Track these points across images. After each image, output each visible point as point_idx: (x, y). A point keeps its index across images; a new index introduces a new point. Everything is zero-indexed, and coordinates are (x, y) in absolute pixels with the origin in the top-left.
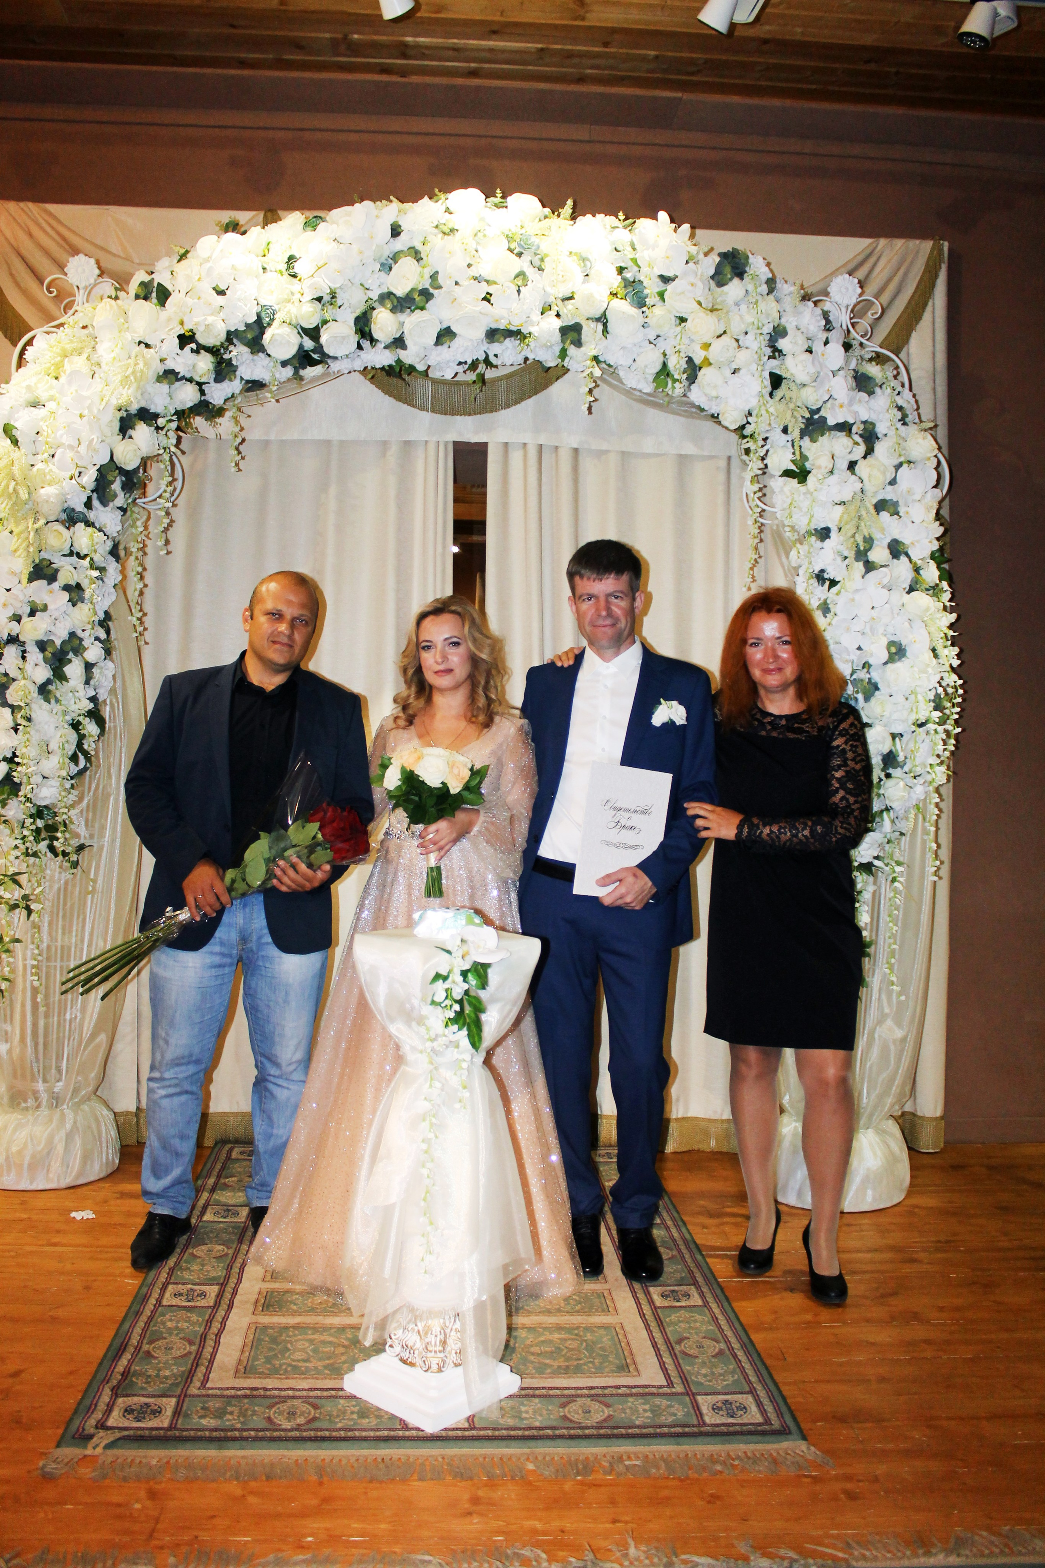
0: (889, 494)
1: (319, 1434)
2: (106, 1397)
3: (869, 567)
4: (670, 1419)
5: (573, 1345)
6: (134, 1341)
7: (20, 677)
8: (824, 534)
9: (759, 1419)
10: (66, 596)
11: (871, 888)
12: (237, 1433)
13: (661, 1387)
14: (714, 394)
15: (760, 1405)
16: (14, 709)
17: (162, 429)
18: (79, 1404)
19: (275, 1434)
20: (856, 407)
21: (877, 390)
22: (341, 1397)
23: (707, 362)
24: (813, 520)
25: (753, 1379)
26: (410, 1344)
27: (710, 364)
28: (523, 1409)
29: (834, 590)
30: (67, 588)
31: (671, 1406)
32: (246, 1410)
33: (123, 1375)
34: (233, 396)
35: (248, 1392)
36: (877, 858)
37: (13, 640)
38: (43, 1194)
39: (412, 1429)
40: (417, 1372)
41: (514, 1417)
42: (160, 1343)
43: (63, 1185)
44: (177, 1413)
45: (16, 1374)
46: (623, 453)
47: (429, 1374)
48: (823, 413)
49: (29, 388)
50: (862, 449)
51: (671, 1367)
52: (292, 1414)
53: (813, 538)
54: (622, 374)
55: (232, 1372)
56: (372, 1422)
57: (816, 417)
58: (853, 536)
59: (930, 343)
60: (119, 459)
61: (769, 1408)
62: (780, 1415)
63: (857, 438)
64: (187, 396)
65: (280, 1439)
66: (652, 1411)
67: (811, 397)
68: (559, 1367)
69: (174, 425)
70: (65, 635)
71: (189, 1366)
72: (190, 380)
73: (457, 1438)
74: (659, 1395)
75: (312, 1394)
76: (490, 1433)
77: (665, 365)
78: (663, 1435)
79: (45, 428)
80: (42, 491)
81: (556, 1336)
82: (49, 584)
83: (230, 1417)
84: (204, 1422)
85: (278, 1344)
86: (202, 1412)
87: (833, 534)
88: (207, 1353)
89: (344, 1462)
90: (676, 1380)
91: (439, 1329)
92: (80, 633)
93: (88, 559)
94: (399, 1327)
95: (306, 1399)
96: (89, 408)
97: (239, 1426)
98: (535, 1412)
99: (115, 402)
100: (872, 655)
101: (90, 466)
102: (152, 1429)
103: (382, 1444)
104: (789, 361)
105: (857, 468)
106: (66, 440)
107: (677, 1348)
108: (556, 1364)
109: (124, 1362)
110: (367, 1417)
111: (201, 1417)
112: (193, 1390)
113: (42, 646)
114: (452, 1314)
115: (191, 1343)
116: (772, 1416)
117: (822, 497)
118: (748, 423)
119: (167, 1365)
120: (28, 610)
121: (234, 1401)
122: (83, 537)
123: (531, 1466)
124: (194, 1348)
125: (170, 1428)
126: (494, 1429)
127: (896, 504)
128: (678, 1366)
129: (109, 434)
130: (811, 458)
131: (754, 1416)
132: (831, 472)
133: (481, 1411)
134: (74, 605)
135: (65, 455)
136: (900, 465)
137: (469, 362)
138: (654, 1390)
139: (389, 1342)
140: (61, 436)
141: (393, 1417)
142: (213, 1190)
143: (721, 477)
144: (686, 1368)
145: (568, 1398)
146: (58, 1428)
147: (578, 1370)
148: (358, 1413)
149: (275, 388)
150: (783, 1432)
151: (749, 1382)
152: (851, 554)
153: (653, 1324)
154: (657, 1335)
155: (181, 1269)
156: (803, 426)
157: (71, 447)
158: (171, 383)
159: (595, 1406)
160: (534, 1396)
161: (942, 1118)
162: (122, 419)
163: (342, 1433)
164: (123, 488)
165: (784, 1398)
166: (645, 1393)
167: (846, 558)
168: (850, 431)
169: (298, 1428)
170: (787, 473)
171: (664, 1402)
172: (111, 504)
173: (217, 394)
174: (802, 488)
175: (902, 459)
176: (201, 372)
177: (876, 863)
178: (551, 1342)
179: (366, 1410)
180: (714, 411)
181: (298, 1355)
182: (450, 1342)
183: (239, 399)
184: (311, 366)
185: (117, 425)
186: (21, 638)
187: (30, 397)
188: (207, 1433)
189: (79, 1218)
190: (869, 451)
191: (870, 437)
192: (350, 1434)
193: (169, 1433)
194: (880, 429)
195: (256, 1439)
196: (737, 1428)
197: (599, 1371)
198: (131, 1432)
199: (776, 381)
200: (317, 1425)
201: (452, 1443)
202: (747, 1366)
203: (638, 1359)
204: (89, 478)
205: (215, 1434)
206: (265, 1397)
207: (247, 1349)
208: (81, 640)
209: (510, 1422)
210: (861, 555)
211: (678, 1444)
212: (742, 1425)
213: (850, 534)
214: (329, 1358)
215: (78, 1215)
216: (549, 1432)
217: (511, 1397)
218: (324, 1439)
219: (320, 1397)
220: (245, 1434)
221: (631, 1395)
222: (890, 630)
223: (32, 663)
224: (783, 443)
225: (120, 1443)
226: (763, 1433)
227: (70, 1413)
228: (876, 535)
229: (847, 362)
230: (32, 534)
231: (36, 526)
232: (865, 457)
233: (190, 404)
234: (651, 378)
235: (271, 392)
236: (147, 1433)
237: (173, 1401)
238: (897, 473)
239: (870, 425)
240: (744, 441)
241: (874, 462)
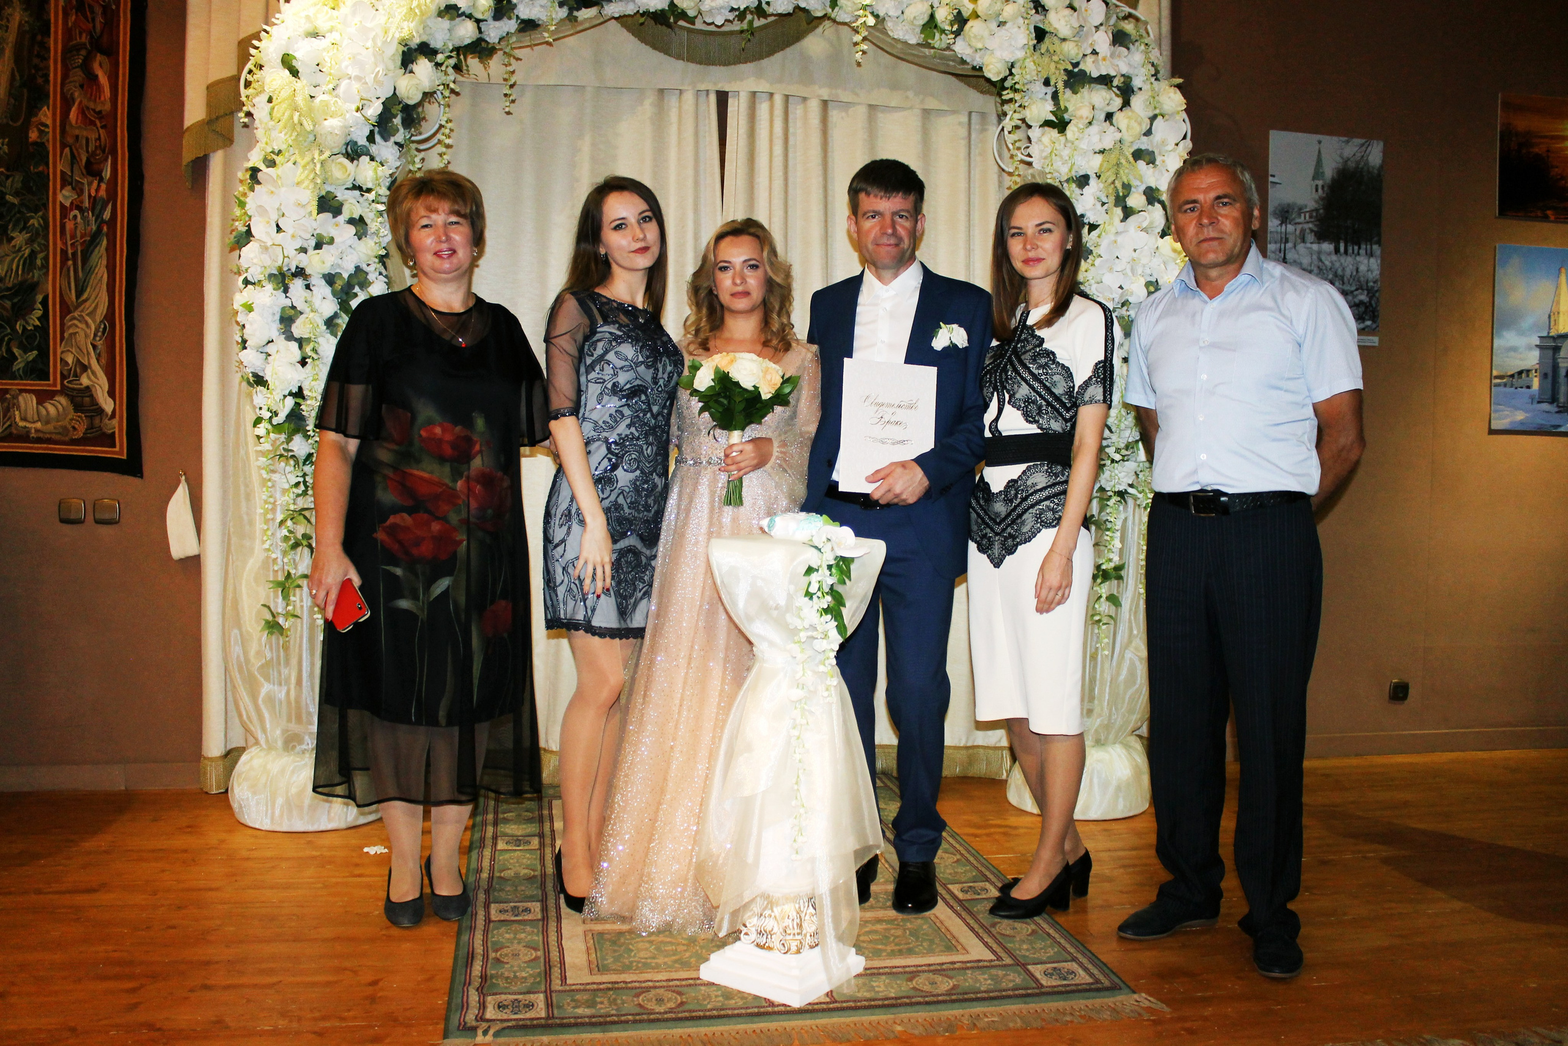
0: (1144, 144)
1: (694, 1014)
2: (474, 997)
3: (1128, 213)
4: (1011, 985)
5: (899, 932)
6: (479, 950)
7: (308, 310)
8: (1083, 181)
9: (1089, 980)
10: (352, 230)
11: (1122, 516)
12: (616, 1019)
13: (991, 961)
14: (980, 46)
15: (1086, 969)
16: (301, 342)
17: (441, 65)
18: (449, 1003)
19: (652, 1017)
20: (1116, 61)
21: (1131, 46)
22: (701, 985)
23: (976, 16)
24: (1075, 168)
25: (1072, 950)
26: (769, 929)
27: (978, 16)
28: (874, 984)
29: (1094, 233)
30: (351, 221)
31: (1006, 975)
32: (615, 1000)
33: (481, 977)
34: (508, 34)
35: (610, 986)
36: (1131, 486)
37: (300, 273)
38: (328, 834)
39: (779, 1005)
40: (775, 955)
41: (868, 991)
42: (505, 951)
43: (343, 825)
44: (549, 1005)
45: (374, 983)
46: (870, 106)
47: (788, 955)
48: (1082, 66)
49: (308, 17)
50: (1118, 101)
51: (995, 946)
52: (660, 1001)
53: (1074, 185)
54: (889, 25)
55: (587, 971)
56: (740, 1003)
57: (1076, 70)
58: (1113, 183)
59: (1156, 11)
60: (402, 92)
61: (1095, 972)
62: (1106, 975)
63: (1115, 90)
64: (466, 32)
65: (658, 1020)
66: (992, 980)
67: (1071, 50)
68: (892, 951)
69: (452, 62)
70: (352, 270)
71: (543, 968)
72: (470, 16)
73: (824, 1010)
74: (993, 967)
75: (671, 983)
76: (852, 1004)
77: (932, 16)
78: (1009, 997)
79: (327, 59)
80: (326, 123)
81: (879, 927)
82: (334, 217)
83: (599, 1006)
84: (580, 1011)
85: (620, 946)
86: (573, 1004)
87: (1093, 181)
88: (554, 955)
89: (726, 1035)
90: (1003, 955)
91: (795, 914)
92: (364, 267)
93: (373, 193)
94: (754, 915)
95: (668, 988)
96: (374, 40)
97: (614, 1012)
98: (886, 986)
99: (397, 35)
100: (1132, 293)
101: (374, 100)
102: (532, 1019)
103: (756, 1019)
104: (1052, 16)
105: (1115, 118)
106: (353, 71)
107: (992, 930)
108: (889, 948)
109: (477, 968)
110: (732, 998)
111: (574, 1008)
112: (556, 985)
113: (330, 279)
114: (806, 899)
115: (536, 949)
116: (1101, 977)
117: (1083, 145)
118: (1011, 74)
119: (522, 969)
120: (313, 243)
121: (600, 994)
122: (366, 172)
123: (899, 1028)
124: (540, 953)
125: (548, 1018)
126: (855, 1001)
127: (1150, 154)
128: (1000, 944)
129: (391, 66)
130: (1070, 109)
131: (1083, 977)
132: (1090, 123)
133: (841, 986)
134: (360, 239)
135: (351, 89)
136: (1154, 117)
137: (742, 8)
138: (986, 964)
139: (744, 930)
140: (347, 67)
141: (756, 997)
142: (495, 824)
143: (963, 132)
144: (1009, 945)
145: (912, 974)
146: (437, 1024)
147: (910, 952)
148: (722, 996)
149: (553, 28)
150: (1113, 989)
151: (1069, 953)
152: (1112, 199)
153: (964, 914)
154: (972, 922)
155: (495, 890)
156: (1066, 78)
157: (358, 78)
158: (452, 19)
159: (938, 978)
160: (880, 974)
162: (403, 52)
163: (715, 1013)
164: (403, 123)
165: (1105, 965)
166: (978, 966)
167: (1103, 204)
168: (1112, 82)
169: (671, 1011)
170: (1047, 124)
171: (1000, 973)
172: (392, 139)
173: (494, 32)
174: (1062, 139)
175: (1157, 112)
176: (482, 9)
177: (1130, 490)
178: (875, 932)
179: (728, 993)
180: (977, 62)
181: (642, 954)
182: (805, 925)
183: (514, 39)
184: (587, 7)
185: (399, 60)
186: (308, 271)
187: (309, 27)
188: (587, 1020)
189: (372, 852)
190: (1126, 103)
191: (1126, 92)
192: (722, 1013)
193: (550, 1022)
194: (1136, 83)
195: (635, 1022)
196: (1073, 988)
197: (930, 951)
198: (513, 1023)
199: (1040, 34)
200: (687, 1007)
201: (820, 1014)
202: (1062, 941)
203: (962, 940)
204: (375, 110)
205: (594, 1020)
206: (627, 988)
207: (592, 951)
208: (367, 274)
209: (868, 995)
210: (1120, 201)
211: (1025, 1003)
212: (1075, 985)
213: (1110, 180)
214: (674, 955)
215: (372, 850)
216: (907, 1001)
217: (858, 976)
218: (699, 1018)
219: (681, 986)
220: (623, 1018)
221: (968, 968)
222: (1149, 272)
223: (320, 297)
224: (1042, 95)
225: (507, 1031)
226: (1098, 990)
227: (444, 1012)
228: (1134, 183)
229: (1108, 17)
230: (319, 166)
231: (323, 157)
232: (1121, 109)
233: (468, 41)
234: (918, 30)
235: (548, 31)
236: (529, 1023)
237: (542, 996)
238: (1151, 125)
239: (1127, 79)
240: (1004, 93)
241: (1130, 114)
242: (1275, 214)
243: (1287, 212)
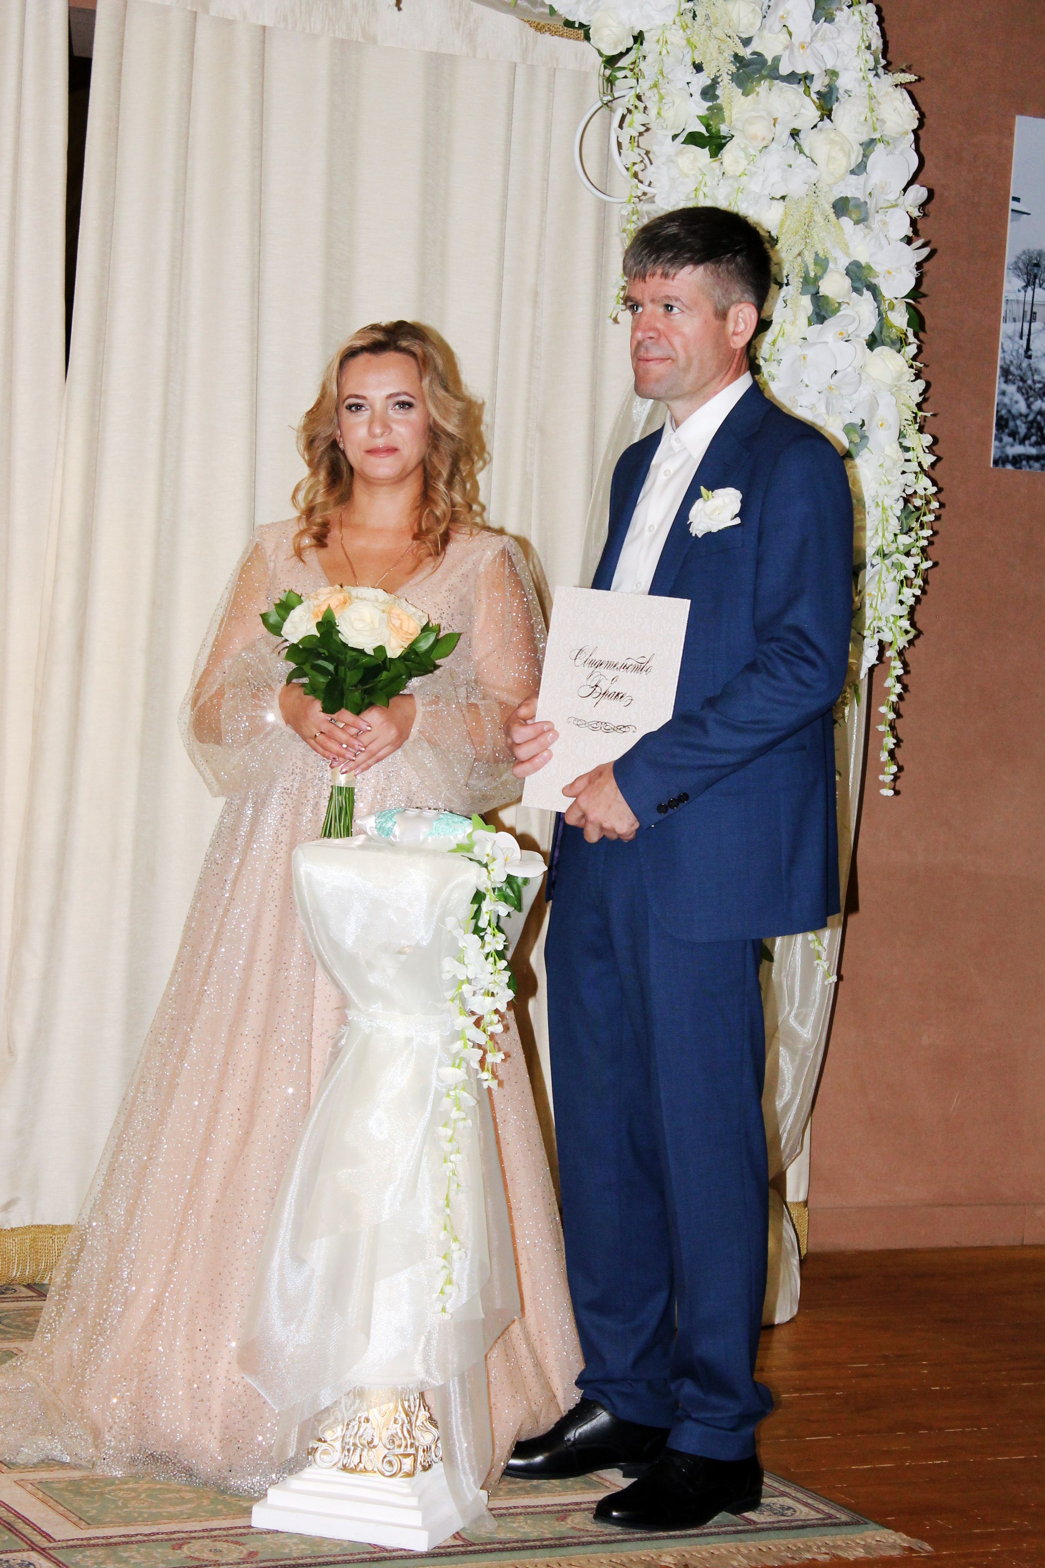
0: (852, 188)
3: (822, 304)
9: (815, 1514)
15: (805, 1504)
20: (818, 48)
22: (260, 1533)
28: (513, 1524)
32: (148, 1553)
35: (123, 1539)
39: (395, 1551)
40: (375, 1481)
41: (510, 1532)
44: (57, 1563)
48: (755, 46)
50: (814, 113)
52: (216, 1552)
55: (69, 1525)
57: (748, 52)
58: (799, 255)
61: (821, 1506)
62: (840, 1511)
67: (742, 17)
73: (463, 1553)
75: (214, 1533)
76: (499, 1546)
78: (715, 1534)
83: (132, 1561)
85: (91, 1496)
86: (90, 1561)
91: (402, 1416)
94: (339, 1421)
95: (214, 1538)
98: (532, 1527)
105: (806, 141)
110: (320, 1545)
112: (41, 1541)
116: (829, 1511)
121: (119, 1548)
126: (500, 1543)
127: (861, 206)
130: (734, 119)
131: (806, 1513)
132: (767, 145)
136: (871, 144)
139: (320, 1447)
145: (555, 1513)
148: (303, 1543)
150: (856, 1524)
151: (773, 1488)
152: (797, 282)
156: (733, 69)
160: (514, 1514)
161: (806, 1203)
163: (310, 1561)
168: (810, 85)
169: (244, 1561)
170: (694, 139)
174: (715, 165)
175: (877, 136)
179: (309, 1541)
181: (137, 1504)
182: (416, 1435)
190: (826, 117)
191: (829, 98)
194: (843, 82)
196: (799, 1524)
201: (457, 1558)
207: (53, 1503)
209: (513, 1536)
210: (810, 285)
211: (739, 1540)
212: (800, 1520)
213: (795, 250)
219: (232, 1535)
222: (851, 405)
226: (833, 1525)
228: (831, 253)
232: (816, 125)
237: (33, 1554)
238: (865, 156)
239: (833, 74)
240: (620, 74)
241: (833, 135)
242: (1016, 268)
243: (1037, 265)
